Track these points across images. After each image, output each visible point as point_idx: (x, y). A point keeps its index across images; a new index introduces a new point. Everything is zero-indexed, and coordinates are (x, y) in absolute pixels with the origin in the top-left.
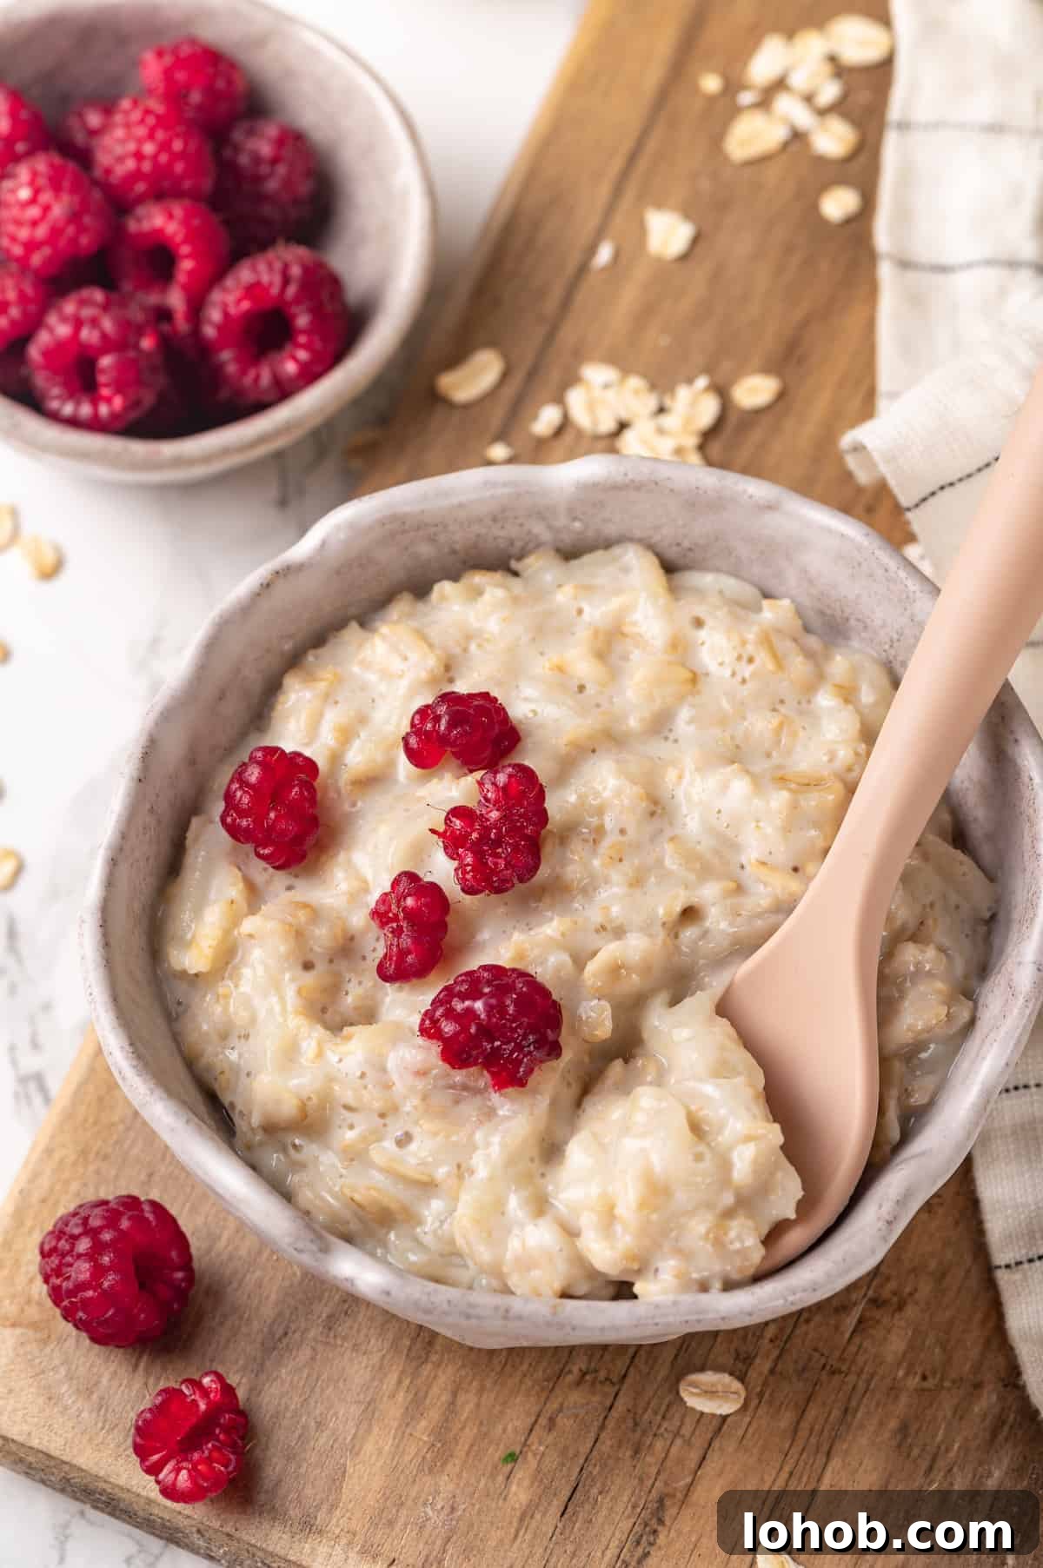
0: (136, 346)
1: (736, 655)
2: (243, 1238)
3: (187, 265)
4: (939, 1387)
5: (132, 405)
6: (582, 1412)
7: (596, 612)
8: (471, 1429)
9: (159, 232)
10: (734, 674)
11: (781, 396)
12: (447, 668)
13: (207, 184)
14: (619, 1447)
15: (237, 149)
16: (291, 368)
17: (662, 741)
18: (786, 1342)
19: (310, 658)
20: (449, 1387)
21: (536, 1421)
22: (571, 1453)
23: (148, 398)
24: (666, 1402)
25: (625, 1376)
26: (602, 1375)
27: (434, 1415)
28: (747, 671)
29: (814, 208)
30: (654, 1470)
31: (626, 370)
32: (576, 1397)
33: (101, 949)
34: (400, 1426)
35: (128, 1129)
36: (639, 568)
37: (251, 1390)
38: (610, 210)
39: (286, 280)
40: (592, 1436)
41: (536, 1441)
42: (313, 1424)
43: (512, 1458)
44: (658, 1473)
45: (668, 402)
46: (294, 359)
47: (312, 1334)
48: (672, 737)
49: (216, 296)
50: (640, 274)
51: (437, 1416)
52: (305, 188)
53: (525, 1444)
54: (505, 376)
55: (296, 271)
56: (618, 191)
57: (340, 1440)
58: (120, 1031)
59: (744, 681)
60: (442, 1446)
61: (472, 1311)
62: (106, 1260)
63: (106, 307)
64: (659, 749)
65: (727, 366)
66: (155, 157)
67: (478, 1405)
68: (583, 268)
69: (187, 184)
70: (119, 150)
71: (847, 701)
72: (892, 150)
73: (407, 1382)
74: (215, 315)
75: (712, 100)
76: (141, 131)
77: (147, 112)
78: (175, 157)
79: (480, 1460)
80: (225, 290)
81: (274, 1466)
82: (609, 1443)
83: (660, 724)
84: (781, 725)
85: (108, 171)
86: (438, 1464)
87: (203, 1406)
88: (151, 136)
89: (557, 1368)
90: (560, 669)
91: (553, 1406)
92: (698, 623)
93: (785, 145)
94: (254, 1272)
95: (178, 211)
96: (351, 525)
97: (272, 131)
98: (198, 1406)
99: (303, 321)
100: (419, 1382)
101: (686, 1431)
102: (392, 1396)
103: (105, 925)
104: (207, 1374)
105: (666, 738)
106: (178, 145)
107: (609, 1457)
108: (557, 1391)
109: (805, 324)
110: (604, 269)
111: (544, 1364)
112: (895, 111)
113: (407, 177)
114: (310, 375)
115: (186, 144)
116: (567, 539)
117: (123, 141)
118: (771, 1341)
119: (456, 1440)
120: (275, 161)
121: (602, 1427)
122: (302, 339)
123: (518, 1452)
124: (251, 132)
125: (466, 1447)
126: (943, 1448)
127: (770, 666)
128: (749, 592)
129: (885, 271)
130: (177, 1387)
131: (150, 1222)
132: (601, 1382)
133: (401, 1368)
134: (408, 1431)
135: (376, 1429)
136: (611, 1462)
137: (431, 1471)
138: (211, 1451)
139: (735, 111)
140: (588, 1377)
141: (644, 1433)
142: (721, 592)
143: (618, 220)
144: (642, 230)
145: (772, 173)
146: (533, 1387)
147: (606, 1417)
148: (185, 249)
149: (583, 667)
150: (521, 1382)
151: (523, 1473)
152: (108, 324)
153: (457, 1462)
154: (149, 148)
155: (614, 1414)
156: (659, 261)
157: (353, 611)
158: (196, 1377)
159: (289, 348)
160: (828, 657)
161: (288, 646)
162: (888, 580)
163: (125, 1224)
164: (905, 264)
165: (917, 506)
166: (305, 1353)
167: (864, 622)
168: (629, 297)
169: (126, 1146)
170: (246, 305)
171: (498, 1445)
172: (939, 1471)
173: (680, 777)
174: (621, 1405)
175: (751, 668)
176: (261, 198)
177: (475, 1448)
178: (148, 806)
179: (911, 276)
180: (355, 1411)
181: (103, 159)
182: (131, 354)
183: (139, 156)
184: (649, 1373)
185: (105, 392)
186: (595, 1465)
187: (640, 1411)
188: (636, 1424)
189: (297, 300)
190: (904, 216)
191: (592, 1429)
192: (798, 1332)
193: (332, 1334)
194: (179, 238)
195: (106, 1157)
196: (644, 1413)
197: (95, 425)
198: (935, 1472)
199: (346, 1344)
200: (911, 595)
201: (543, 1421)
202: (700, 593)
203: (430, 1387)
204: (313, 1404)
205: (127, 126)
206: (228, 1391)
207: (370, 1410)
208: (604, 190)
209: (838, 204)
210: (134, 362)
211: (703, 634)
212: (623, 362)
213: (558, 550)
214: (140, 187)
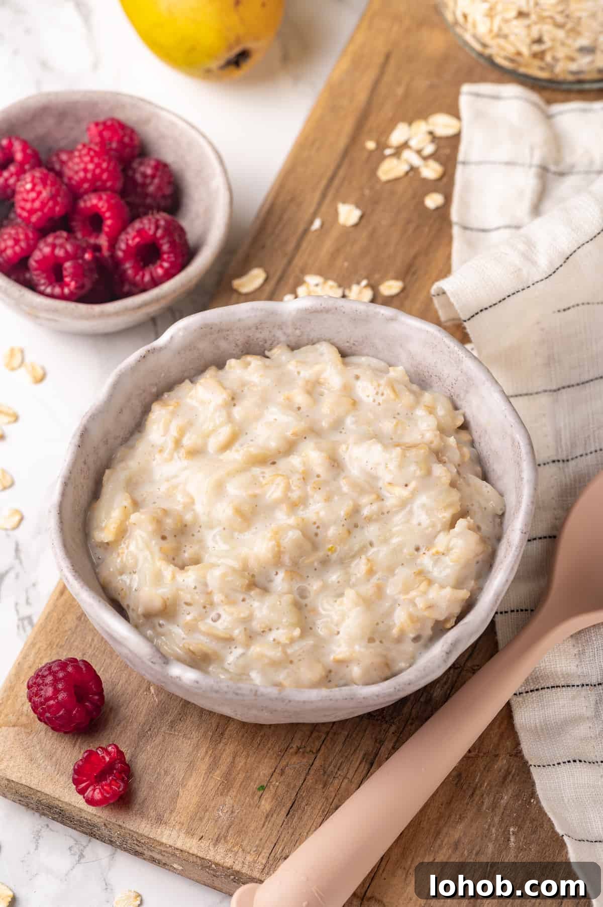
0: (82, 258)
1: (375, 392)
2: (130, 684)
3: (109, 222)
4: (477, 756)
5: (80, 287)
6: (298, 766)
7: (307, 373)
8: (242, 775)
9: (95, 207)
10: (374, 401)
11: (403, 290)
12: (233, 399)
13: (119, 185)
14: (316, 783)
15: (134, 171)
16: (160, 271)
17: (339, 433)
18: (401, 733)
19: (166, 395)
20: (231, 755)
21: (274, 771)
22: (292, 786)
23: (88, 285)
24: (340, 761)
25: (319, 750)
26: (308, 749)
27: (223, 768)
28: (380, 399)
29: (422, 202)
30: (333, 794)
31: (326, 279)
32: (295, 759)
33: (58, 524)
34: (206, 773)
35: (73, 633)
36: (328, 353)
37: (132, 756)
38: (320, 204)
39: (157, 227)
40: (303, 778)
41: (274, 779)
42: (163, 771)
43: (262, 788)
44: (336, 796)
45: (347, 293)
46: (161, 266)
47: (163, 729)
48: (344, 431)
49: (123, 237)
50: (334, 233)
51: (225, 768)
52: (168, 191)
53: (269, 781)
54: (266, 280)
55: (162, 223)
56: (324, 196)
57: (177, 779)
58: (67, 559)
59: (379, 404)
60: (228, 782)
61: (239, 692)
62: (60, 686)
63: (67, 239)
64: (337, 437)
65: (377, 276)
66: (94, 170)
67: (246, 763)
68: (306, 231)
69: (109, 184)
70: (76, 168)
71: (431, 413)
72: (460, 174)
73: (210, 752)
74: (123, 246)
75: (371, 152)
76: (87, 159)
77: (90, 149)
78: (103, 171)
79: (246, 789)
80: (128, 233)
81: (143, 791)
82: (311, 781)
83: (338, 425)
84: (397, 425)
85: (70, 179)
86: (225, 791)
87: (107, 759)
88: (92, 161)
89: (286, 746)
90: (288, 399)
91: (284, 763)
92: (357, 378)
93: (407, 173)
94: (135, 700)
95: (104, 197)
96: (185, 329)
97: (153, 163)
98: (105, 759)
99: (165, 247)
100: (216, 752)
101: (349, 776)
102: (203, 759)
103: (60, 513)
104: (110, 745)
105: (341, 432)
106: (104, 165)
107: (311, 788)
108: (285, 756)
109: (415, 257)
110: (316, 231)
111: (280, 743)
112: (461, 157)
113: (218, 183)
114: (169, 275)
115: (109, 164)
116: (293, 340)
117: (78, 164)
118: (393, 733)
119: (234, 779)
120: (153, 176)
121: (308, 774)
122: (165, 256)
123: (265, 785)
124: (141, 164)
125: (239, 784)
126: (479, 785)
127: (392, 396)
128: (383, 364)
129: (456, 231)
130: (94, 750)
131: (82, 669)
132: (307, 753)
133: (207, 746)
134: (211, 775)
135: (194, 774)
136: (312, 790)
137: (221, 795)
138: (111, 781)
139: (383, 158)
140: (301, 750)
141: (329, 776)
142: (369, 365)
143: (324, 209)
144: (336, 214)
145: (400, 188)
146: (274, 754)
147: (310, 769)
148: (108, 214)
149: (300, 398)
150: (268, 752)
151: (268, 795)
152: (69, 247)
153: (235, 790)
154: (91, 166)
155: (314, 767)
156: (344, 226)
157: (186, 374)
158: (104, 746)
159: (159, 262)
160: (422, 395)
161: (154, 390)
162: (450, 352)
163: (70, 669)
164: (465, 228)
165: (469, 319)
166: (159, 739)
167: (439, 376)
168: (328, 245)
169: (72, 641)
170: (137, 240)
171: (255, 782)
172: (477, 795)
173: (347, 448)
174: (317, 763)
175: (383, 398)
176: (147, 195)
177: (244, 783)
178: (83, 460)
179: (468, 232)
180: (184, 766)
181: (68, 172)
182: (80, 261)
183: (85, 170)
184: (332, 749)
185: (67, 279)
186: (304, 792)
187: (327, 766)
188: (325, 772)
189: (162, 237)
190: (465, 204)
191: (303, 775)
192: (406, 729)
193: (173, 730)
194: (104, 210)
195: (61, 647)
196: (329, 767)
197: (62, 297)
198: (475, 796)
199: (180, 734)
200: (461, 359)
201: (278, 771)
202: (358, 365)
203: (222, 754)
204: (163, 762)
205: (80, 157)
206: (120, 753)
207: (191, 766)
208: (317, 195)
209: (433, 201)
210: (81, 266)
211: (359, 384)
212: (325, 274)
213: (288, 346)
214: (86, 186)
